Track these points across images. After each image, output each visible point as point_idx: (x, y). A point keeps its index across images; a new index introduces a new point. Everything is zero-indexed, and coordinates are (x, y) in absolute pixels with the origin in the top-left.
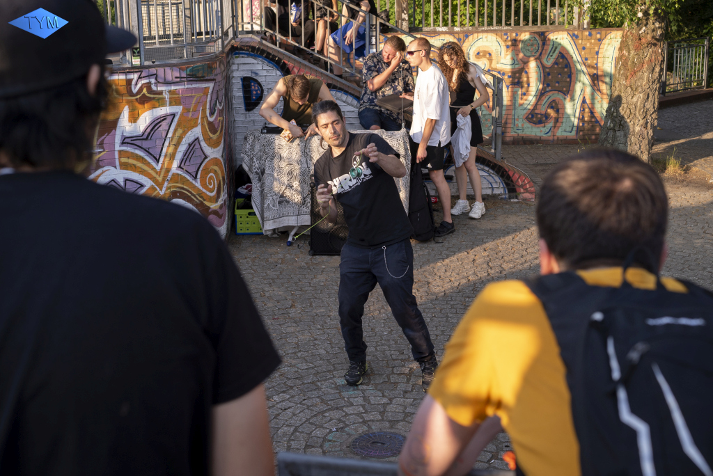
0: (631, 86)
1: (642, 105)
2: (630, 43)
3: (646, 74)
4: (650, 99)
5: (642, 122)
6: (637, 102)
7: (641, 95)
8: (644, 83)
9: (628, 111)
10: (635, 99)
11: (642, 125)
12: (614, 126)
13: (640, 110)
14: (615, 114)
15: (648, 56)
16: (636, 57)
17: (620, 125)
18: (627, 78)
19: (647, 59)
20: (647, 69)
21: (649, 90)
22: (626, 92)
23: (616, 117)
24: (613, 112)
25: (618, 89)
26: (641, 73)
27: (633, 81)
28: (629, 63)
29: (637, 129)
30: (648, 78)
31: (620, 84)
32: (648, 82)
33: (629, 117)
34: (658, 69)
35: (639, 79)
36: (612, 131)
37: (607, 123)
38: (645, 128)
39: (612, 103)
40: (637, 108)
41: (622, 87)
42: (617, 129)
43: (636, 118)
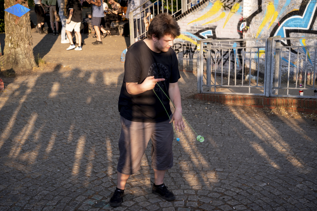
0: (18, 25)
1: (26, 34)
2: (12, 2)
3: (24, 18)
4: (29, 30)
5: (28, 42)
7: (25, 28)
8: (24, 22)
9: (20, 37)
10: (22, 31)
11: (28, 44)
12: (13, 46)
13: (26, 36)
14: (13, 40)
17: (18, 45)
20: (24, 15)
21: (27, 26)
22: (16, 27)
24: (11, 39)
25: (10, 27)
26: (21, 18)
27: (18, 22)
29: (26, 46)
30: (25, 19)
31: (11, 24)
32: (26, 21)
33: (22, 40)
34: (28, 15)
35: (22, 20)
36: (13, 49)
37: (8, 45)
38: (30, 45)
39: (9, 34)
40: (24, 35)
41: (13, 25)
42: (16, 47)
43: (25, 40)
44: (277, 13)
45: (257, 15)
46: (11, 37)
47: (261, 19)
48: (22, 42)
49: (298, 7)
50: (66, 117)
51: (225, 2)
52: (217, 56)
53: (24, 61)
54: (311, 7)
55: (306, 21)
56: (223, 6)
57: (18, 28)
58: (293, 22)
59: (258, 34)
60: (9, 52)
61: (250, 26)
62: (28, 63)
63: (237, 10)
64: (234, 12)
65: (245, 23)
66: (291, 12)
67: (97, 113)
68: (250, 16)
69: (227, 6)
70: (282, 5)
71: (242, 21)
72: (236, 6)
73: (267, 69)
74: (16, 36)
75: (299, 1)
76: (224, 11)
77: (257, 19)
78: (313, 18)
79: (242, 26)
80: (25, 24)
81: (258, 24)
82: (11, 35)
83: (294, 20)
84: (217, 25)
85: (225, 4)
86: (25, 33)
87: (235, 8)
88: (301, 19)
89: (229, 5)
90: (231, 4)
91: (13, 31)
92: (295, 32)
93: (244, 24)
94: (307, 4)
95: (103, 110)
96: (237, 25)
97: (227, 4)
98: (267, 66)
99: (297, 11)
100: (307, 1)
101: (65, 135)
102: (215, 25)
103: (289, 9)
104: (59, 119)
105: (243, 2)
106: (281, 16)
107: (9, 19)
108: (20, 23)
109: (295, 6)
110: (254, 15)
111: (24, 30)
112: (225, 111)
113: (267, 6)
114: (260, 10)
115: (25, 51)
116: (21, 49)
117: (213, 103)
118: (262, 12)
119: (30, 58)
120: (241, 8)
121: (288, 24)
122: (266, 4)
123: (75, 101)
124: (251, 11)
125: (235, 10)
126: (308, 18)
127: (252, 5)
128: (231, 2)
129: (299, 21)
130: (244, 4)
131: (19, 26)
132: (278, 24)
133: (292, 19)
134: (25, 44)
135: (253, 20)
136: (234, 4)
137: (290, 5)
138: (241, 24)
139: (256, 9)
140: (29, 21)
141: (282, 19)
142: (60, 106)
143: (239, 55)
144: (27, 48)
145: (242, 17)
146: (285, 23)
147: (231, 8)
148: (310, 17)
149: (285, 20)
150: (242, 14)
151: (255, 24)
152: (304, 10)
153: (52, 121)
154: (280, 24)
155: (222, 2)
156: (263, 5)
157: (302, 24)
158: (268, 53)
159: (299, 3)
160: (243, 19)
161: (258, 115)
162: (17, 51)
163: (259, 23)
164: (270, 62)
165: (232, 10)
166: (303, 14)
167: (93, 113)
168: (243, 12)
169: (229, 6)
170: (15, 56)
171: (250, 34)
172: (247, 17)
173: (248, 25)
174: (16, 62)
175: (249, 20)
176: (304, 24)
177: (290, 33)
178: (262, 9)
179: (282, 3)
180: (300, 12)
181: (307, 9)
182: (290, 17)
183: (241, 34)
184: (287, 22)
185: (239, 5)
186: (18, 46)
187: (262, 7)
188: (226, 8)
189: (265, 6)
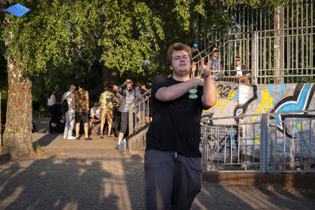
0: (20, 110)
2: (16, 89)
3: (26, 104)
4: (29, 116)
5: (28, 127)
6: (24, 118)
7: (26, 114)
8: (26, 108)
9: (20, 122)
10: (23, 116)
11: (28, 129)
12: (13, 131)
13: (26, 122)
14: (13, 125)
15: (26, 95)
16: (21, 96)
17: (17, 129)
18: (17, 107)
19: (26, 97)
20: (27, 101)
21: (29, 112)
22: (17, 113)
23: (14, 126)
24: (12, 124)
25: (12, 112)
26: (23, 104)
27: (20, 108)
28: (17, 99)
29: (26, 131)
30: (27, 106)
31: (13, 109)
32: (28, 107)
33: (22, 125)
34: (31, 102)
35: (24, 106)
36: (12, 133)
37: (8, 130)
38: (29, 130)
39: (10, 119)
40: (25, 121)
41: (15, 111)
42: (15, 132)
43: (25, 126)
44: (272, 99)
45: (253, 102)
46: (12, 122)
47: (256, 106)
48: (22, 127)
49: (293, 93)
50: (58, 188)
51: (221, 90)
52: (214, 143)
53: (22, 146)
54: (305, 92)
55: (301, 106)
56: (220, 94)
57: (19, 114)
58: (288, 107)
59: (254, 120)
60: (8, 137)
61: (246, 112)
62: (26, 147)
63: (233, 97)
64: (230, 99)
65: (242, 110)
66: (285, 98)
67: (91, 186)
68: (246, 103)
69: (223, 94)
70: (276, 91)
71: (238, 107)
72: (232, 93)
73: (263, 144)
74: (16, 121)
75: (293, 87)
76: (221, 98)
77: (252, 106)
78: (308, 102)
79: (238, 113)
80: (26, 110)
81: (253, 111)
82: (12, 119)
83: (289, 105)
84: (213, 112)
85: (221, 92)
86: (26, 118)
87: (231, 95)
88: (295, 104)
89: (225, 92)
90: (228, 91)
91: (14, 116)
92: (290, 117)
93: (240, 111)
94: (301, 89)
95: (97, 184)
96: (233, 111)
97: (223, 92)
98: (263, 141)
99: (292, 96)
100: (301, 87)
101: (55, 200)
102: (212, 112)
103: (283, 95)
104: (50, 189)
105: (239, 89)
106: (276, 102)
107: (12, 105)
108: (21, 109)
109: (289, 92)
110: (250, 101)
111: (25, 115)
112: (221, 188)
113: (262, 93)
114: (255, 97)
115: (24, 136)
116: (20, 134)
117: (210, 182)
118: (258, 98)
119: (28, 143)
120: (237, 95)
121: (283, 110)
122: (261, 91)
123: (69, 177)
124: (247, 98)
125: (231, 97)
126: (302, 103)
127: (247, 93)
128: (228, 90)
129: (294, 106)
130: (240, 92)
131: (20, 112)
132: (273, 110)
133: (287, 104)
134: (24, 129)
135: (249, 106)
136: (230, 92)
137: (284, 91)
138: (237, 110)
139: (252, 96)
140: (31, 108)
141: (277, 105)
142: (53, 180)
143: (236, 142)
144: (26, 133)
145: (238, 104)
146: (280, 109)
147: (227, 96)
148: (304, 102)
149: (280, 105)
150: (238, 101)
151: (251, 110)
152: (298, 96)
153: (43, 191)
154: (275, 110)
155: (219, 90)
156: (258, 92)
157: (297, 108)
158: (263, 128)
159: (293, 89)
160: (239, 105)
161: (255, 191)
162: (16, 136)
163: (255, 109)
164: (265, 137)
165: (229, 98)
166: (297, 100)
167: (86, 186)
168: (239, 99)
169: (225, 94)
170: (14, 140)
171: (246, 120)
172: (243, 104)
173: (244, 112)
174: (14, 146)
175: (245, 107)
176: (299, 109)
177: (286, 118)
178: (258, 95)
179: (276, 90)
180: (294, 98)
181: (301, 95)
182: (285, 102)
183: (237, 120)
184: (282, 108)
185: (234, 92)
186: (17, 131)
187: (257, 94)
188: (222, 95)
189: (260, 93)
